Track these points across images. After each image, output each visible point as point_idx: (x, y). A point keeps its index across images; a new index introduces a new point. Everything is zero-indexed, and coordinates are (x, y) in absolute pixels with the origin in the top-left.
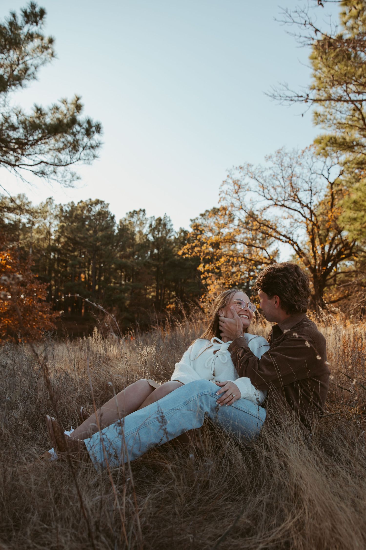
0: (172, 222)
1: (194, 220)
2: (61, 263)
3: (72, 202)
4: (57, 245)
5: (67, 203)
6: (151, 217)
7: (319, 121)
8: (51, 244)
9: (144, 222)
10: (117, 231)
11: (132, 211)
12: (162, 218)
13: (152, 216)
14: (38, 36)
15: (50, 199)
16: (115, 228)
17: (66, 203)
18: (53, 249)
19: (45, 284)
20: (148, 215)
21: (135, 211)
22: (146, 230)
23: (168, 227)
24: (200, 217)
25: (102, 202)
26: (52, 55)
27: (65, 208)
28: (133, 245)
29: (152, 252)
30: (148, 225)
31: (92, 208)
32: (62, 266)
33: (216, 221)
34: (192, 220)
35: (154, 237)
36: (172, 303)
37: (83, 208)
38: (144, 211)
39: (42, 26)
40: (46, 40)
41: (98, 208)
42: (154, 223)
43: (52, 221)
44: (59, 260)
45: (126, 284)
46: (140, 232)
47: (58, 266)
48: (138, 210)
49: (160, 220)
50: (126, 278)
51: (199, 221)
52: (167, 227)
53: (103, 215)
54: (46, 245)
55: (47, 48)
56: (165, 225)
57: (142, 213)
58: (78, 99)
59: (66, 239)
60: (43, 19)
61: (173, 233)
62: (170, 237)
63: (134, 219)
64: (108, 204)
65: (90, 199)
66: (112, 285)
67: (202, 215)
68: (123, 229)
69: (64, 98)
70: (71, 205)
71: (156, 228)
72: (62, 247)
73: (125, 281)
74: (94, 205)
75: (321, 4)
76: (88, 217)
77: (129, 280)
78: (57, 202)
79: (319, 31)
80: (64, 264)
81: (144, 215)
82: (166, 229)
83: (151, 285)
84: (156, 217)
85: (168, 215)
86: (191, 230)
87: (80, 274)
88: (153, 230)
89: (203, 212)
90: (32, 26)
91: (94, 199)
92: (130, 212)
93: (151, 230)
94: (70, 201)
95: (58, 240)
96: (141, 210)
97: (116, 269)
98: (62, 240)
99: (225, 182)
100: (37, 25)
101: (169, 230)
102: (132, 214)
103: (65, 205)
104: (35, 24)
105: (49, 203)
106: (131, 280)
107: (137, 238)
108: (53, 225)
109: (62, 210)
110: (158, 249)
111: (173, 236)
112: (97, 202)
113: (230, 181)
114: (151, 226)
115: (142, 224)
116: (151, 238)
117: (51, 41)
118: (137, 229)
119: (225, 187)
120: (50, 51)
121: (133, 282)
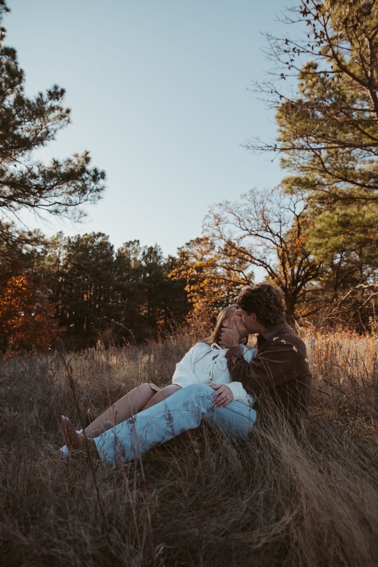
0: (162, 250)
1: (181, 248)
2: (68, 286)
3: (79, 235)
4: (65, 270)
6: (144, 247)
7: (285, 166)
8: (60, 270)
9: (139, 251)
10: (115, 258)
11: (128, 242)
12: (154, 247)
13: (145, 245)
14: (59, 108)
15: (61, 232)
16: (114, 256)
17: (74, 236)
18: (61, 274)
19: (54, 303)
20: (142, 245)
21: (130, 242)
22: (140, 257)
23: (159, 254)
24: (186, 246)
25: (103, 235)
26: (68, 121)
27: (73, 240)
28: (128, 270)
29: (145, 275)
30: (141, 253)
31: (95, 239)
32: (68, 288)
33: (200, 249)
34: (178, 249)
35: (146, 263)
36: (161, 319)
37: (87, 240)
38: (138, 241)
39: (62, 101)
40: (64, 111)
41: (100, 239)
42: (146, 251)
43: (61, 251)
44: (66, 283)
45: (122, 303)
46: (135, 259)
47: (65, 288)
48: (133, 240)
49: (151, 248)
50: (122, 298)
51: (185, 250)
52: (157, 254)
53: (104, 245)
54: (55, 271)
55: (64, 117)
56: (156, 253)
57: (137, 243)
58: (87, 153)
59: (72, 266)
60: (63, 96)
61: (162, 260)
62: (160, 263)
63: (130, 249)
64: (108, 236)
65: (94, 232)
66: (110, 304)
67: (187, 244)
68: (121, 256)
69: (76, 153)
70: (77, 237)
71: (148, 255)
72: (69, 272)
73: (121, 300)
74: (97, 237)
75: (283, 78)
76: (91, 247)
77: (125, 300)
78: (66, 235)
79: (283, 97)
80: (70, 287)
81: (138, 245)
82: (156, 256)
83: (143, 304)
84: (149, 246)
85: (158, 244)
86: (178, 257)
87: (83, 295)
88: (145, 257)
89: (188, 242)
90: (54, 101)
91: (96, 233)
92: (127, 243)
93: (144, 258)
94: (77, 234)
95: (65, 266)
96: (135, 241)
97: (114, 290)
98: (69, 266)
99: (207, 216)
100: (58, 100)
101: (159, 257)
102: (128, 244)
103: (72, 237)
104: (56, 100)
105: (60, 236)
106: (127, 300)
107: (132, 264)
108: (62, 254)
109: (70, 241)
110: (150, 273)
111: (163, 262)
112: (100, 235)
113: (212, 216)
114: (144, 254)
115: (136, 252)
116: (143, 263)
117: (68, 111)
118: (132, 257)
119: (207, 221)
120: (67, 118)
121: (128, 301)
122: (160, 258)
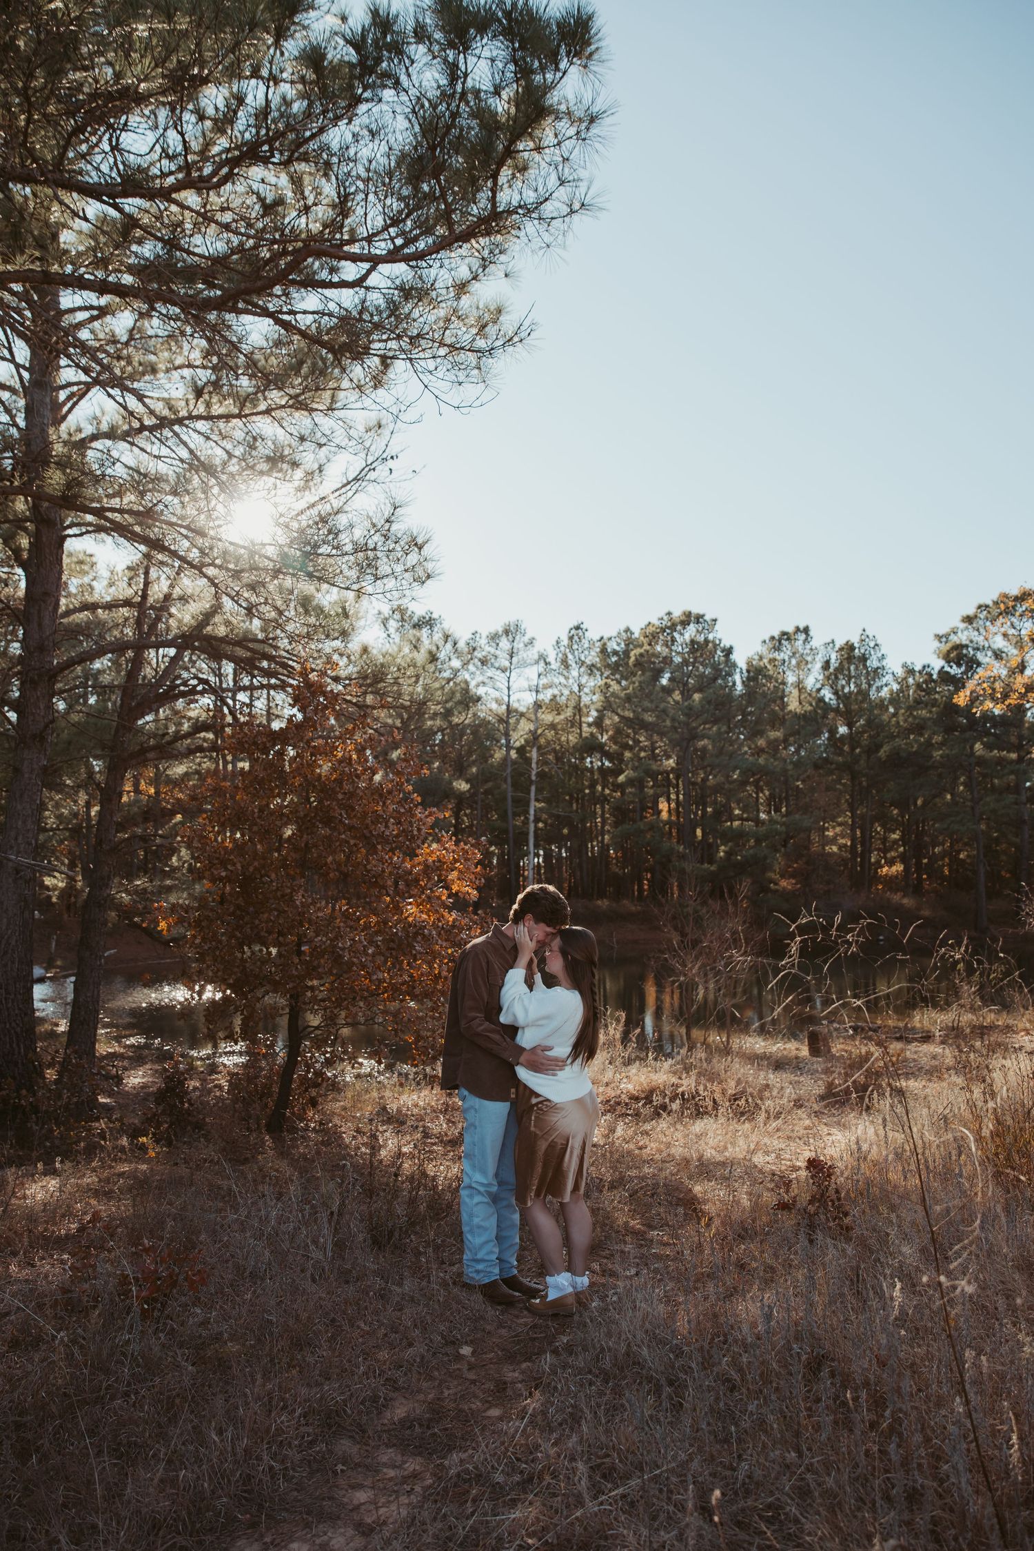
0: (884, 650)
1: (947, 636)
3: (627, 630)
4: (599, 735)
5: (614, 634)
6: (826, 645)
8: (585, 735)
9: (809, 659)
10: (739, 687)
11: (776, 634)
12: (855, 640)
13: (829, 640)
15: (577, 628)
16: (737, 678)
18: (591, 746)
20: (817, 641)
21: (784, 633)
22: (813, 678)
23: (873, 663)
24: (962, 625)
25: (699, 618)
27: (612, 646)
28: (778, 720)
29: (833, 731)
30: (818, 666)
31: (676, 635)
33: (1011, 631)
34: (939, 637)
35: (836, 693)
36: (891, 863)
37: (653, 639)
38: (806, 630)
41: (691, 632)
42: (834, 658)
43: (583, 680)
45: (771, 820)
46: (800, 686)
48: (790, 629)
49: (850, 647)
50: (769, 805)
51: (962, 638)
52: (868, 663)
53: (703, 649)
54: (573, 739)
56: (864, 659)
57: (802, 637)
59: (618, 721)
61: (888, 678)
62: (879, 689)
63: (784, 655)
64: (715, 621)
65: (669, 614)
66: (736, 823)
67: (969, 620)
68: (756, 679)
70: (624, 636)
71: (839, 670)
72: (611, 738)
73: (769, 813)
74: (679, 628)
76: (667, 661)
77: (777, 810)
78: (593, 634)
81: (806, 641)
82: (865, 667)
83: (833, 819)
84: (840, 642)
85: (870, 632)
86: (937, 664)
87: (656, 803)
88: (833, 675)
89: (971, 611)
91: (677, 613)
92: (773, 638)
93: (828, 678)
94: (623, 628)
95: (599, 724)
96: (798, 629)
97: (743, 783)
98: (609, 722)
101: (876, 670)
102: (777, 642)
103: (610, 639)
105: (576, 638)
106: (784, 810)
107: (793, 702)
108: (587, 690)
109: (604, 650)
110: (850, 725)
111: (886, 688)
112: (688, 619)
114: (826, 665)
115: (802, 663)
116: (827, 694)
118: (791, 678)
121: (788, 814)
122: (877, 673)
